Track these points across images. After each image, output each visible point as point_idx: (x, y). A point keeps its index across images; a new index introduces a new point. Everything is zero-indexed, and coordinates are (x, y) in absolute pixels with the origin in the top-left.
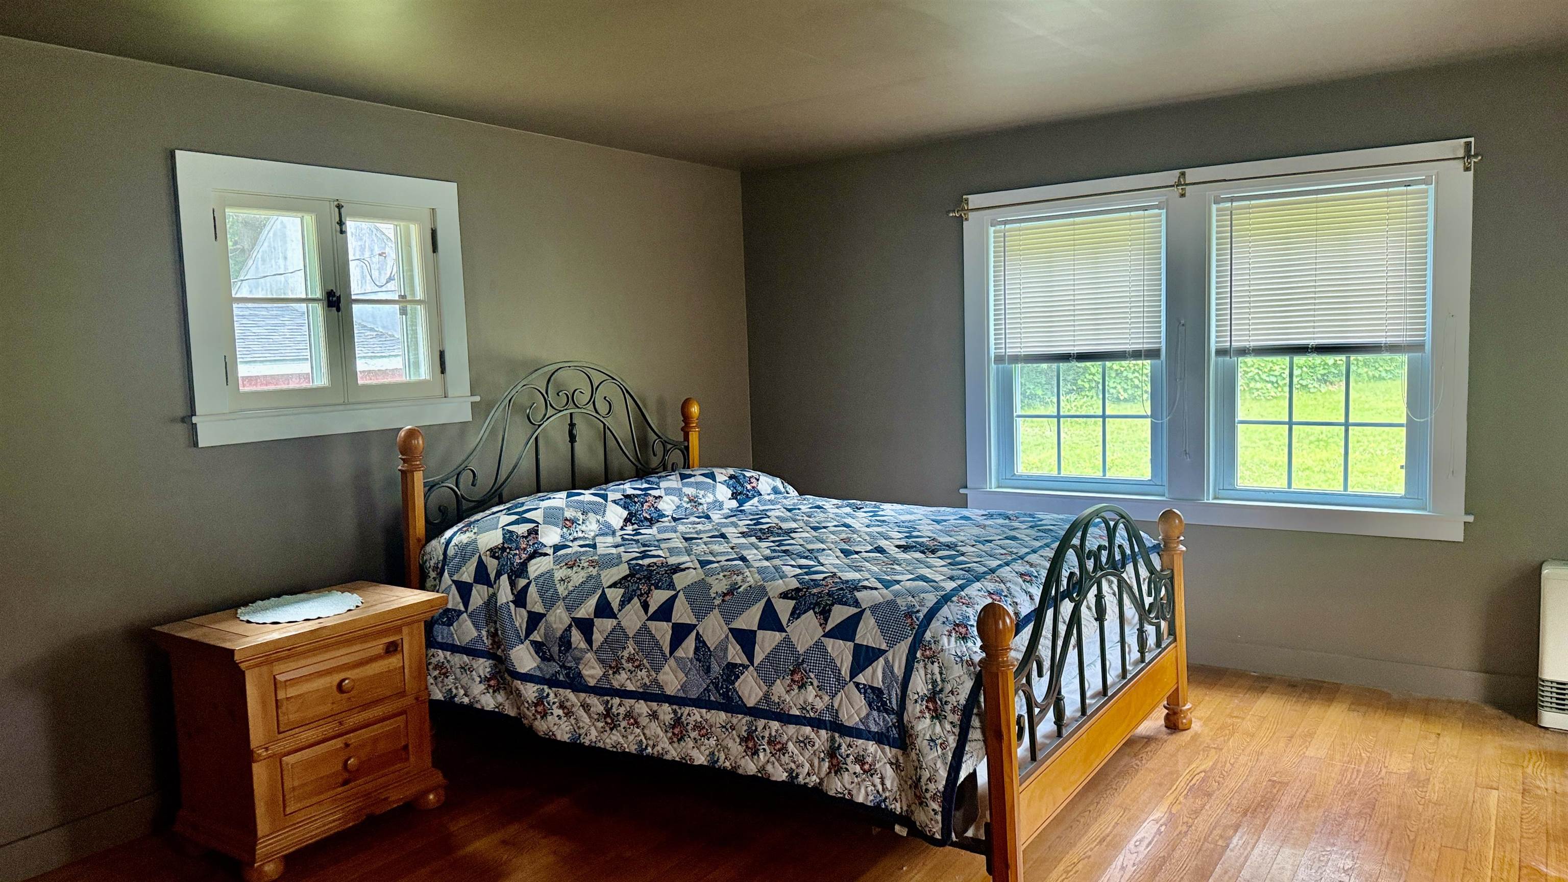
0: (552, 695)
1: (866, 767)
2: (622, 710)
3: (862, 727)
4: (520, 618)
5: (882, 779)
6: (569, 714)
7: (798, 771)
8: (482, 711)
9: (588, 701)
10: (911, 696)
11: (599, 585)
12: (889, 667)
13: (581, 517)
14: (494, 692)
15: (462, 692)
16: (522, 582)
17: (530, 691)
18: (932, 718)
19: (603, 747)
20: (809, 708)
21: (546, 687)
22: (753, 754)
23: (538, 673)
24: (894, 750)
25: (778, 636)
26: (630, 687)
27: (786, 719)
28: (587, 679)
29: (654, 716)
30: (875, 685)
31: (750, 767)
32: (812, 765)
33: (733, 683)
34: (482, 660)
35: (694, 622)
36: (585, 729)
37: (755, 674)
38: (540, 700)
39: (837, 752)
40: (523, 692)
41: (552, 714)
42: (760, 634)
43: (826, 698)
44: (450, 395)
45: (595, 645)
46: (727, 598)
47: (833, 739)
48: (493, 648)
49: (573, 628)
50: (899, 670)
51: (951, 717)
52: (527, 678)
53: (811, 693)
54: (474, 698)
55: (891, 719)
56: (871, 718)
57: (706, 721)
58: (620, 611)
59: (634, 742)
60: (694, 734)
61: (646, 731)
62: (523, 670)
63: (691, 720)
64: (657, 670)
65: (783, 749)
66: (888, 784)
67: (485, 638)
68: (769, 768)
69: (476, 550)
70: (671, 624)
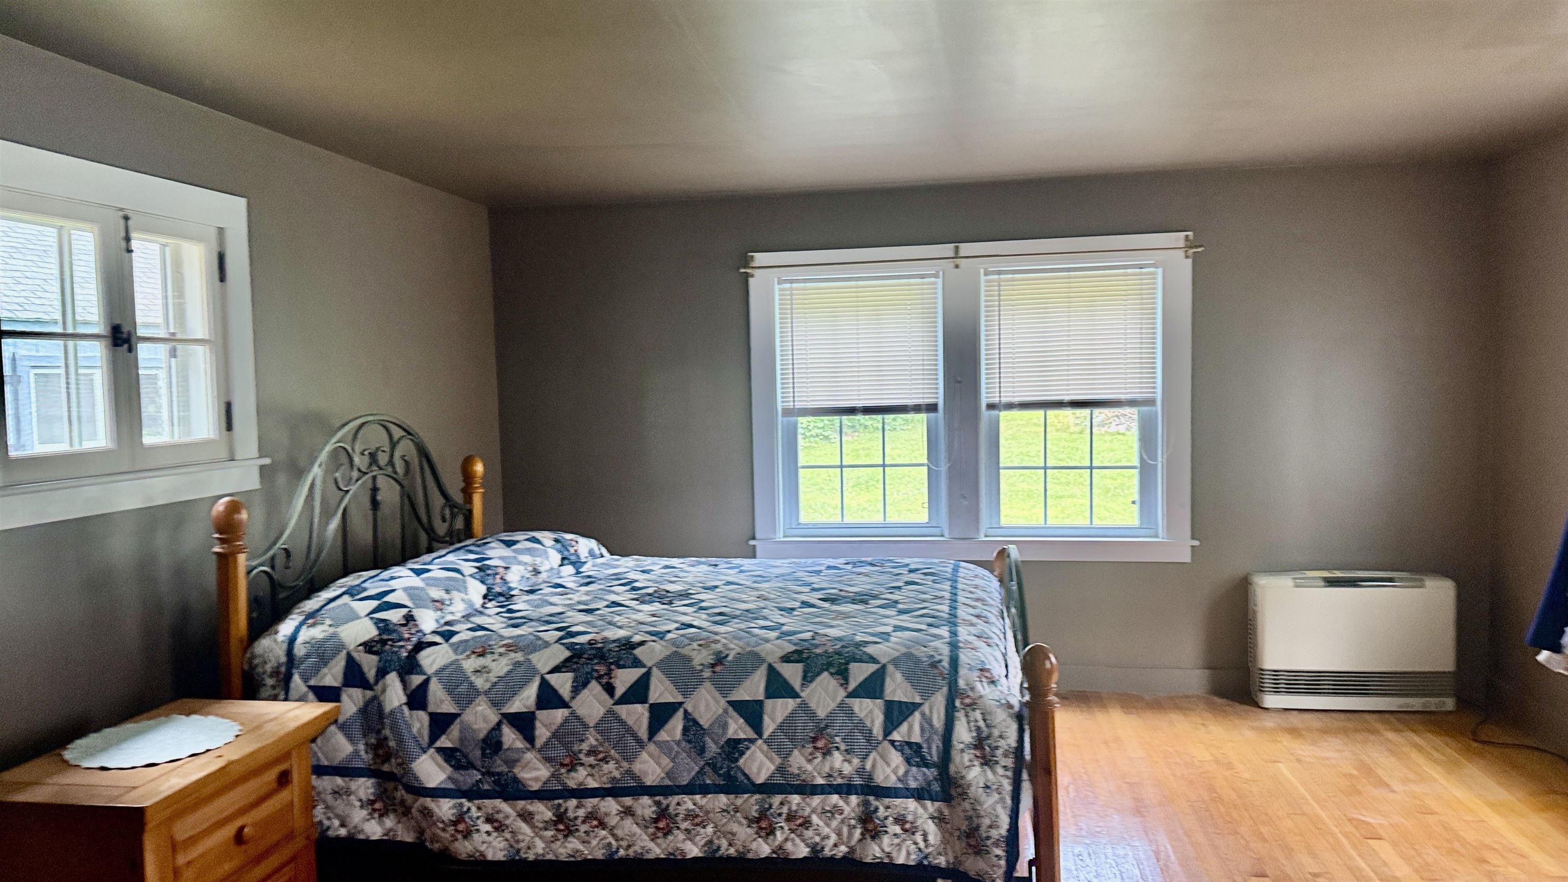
0: (474, 809)
1: (907, 826)
2: (581, 813)
3: (900, 786)
4: (419, 722)
5: (925, 836)
6: (499, 827)
7: (824, 843)
8: (367, 842)
9: (531, 808)
10: (957, 746)
11: (533, 671)
12: (927, 720)
13: (446, 596)
14: (381, 816)
15: (336, 823)
16: (417, 680)
17: (445, 808)
18: (982, 764)
19: (554, 858)
20: (835, 775)
21: (463, 800)
22: (768, 834)
23: (451, 786)
24: (937, 804)
25: (791, 704)
26: (592, 784)
27: (807, 789)
28: (530, 783)
29: (628, 812)
30: (913, 740)
31: (763, 849)
32: (839, 834)
33: (737, 760)
34: (362, 780)
35: (680, 699)
36: (526, 841)
37: (765, 747)
38: (460, 818)
39: (874, 816)
40: (436, 810)
41: (478, 831)
42: (769, 704)
43: (856, 761)
44: (238, 456)
45: (539, 743)
46: (718, 669)
47: (866, 804)
48: (375, 763)
49: (504, 726)
50: (938, 721)
51: (1004, 761)
52: (437, 793)
53: (837, 759)
54: (355, 827)
55: (931, 773)
56: (910, 774)
57: (701, 808)
58: (573, 698)
59: (601, 846)
60: (685, 825)
61: (615, 831)
62: (432, 784)
63: (682, 810)
64: (630, 759)
65: (806, 823)
66: (931, 839)
67: (362, 753)
68: (789, 846)
69: (341, 646)
70: (647, 706)
